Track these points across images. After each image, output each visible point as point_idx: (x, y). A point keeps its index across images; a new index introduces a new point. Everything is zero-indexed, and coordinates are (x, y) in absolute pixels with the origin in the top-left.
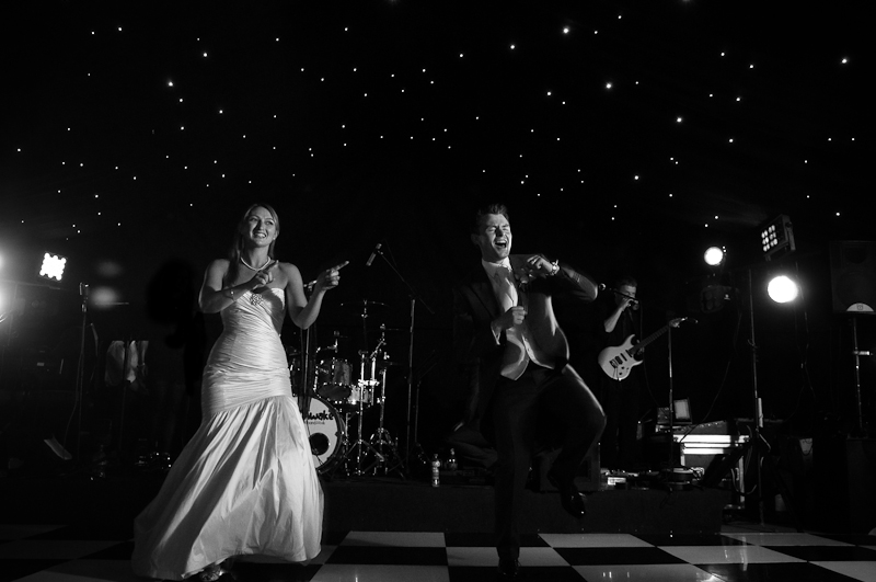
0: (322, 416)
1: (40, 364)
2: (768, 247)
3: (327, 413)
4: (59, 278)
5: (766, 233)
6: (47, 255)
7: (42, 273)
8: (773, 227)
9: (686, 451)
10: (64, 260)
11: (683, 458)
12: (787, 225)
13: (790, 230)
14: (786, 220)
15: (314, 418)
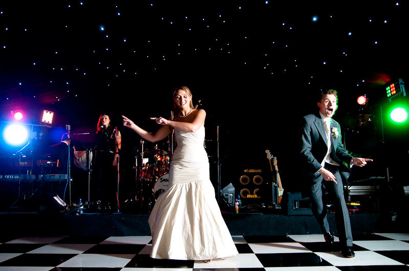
1: (49, 162)
2: (390, 95)
4: (51, 122)
5: (389, 88)
6: (45, 112)
7: (43, 120)
8: (393, 85)
9: (351, 194)
10: (52, 114)
11: (349, 197)
12: (401, 83)
13: (403, 86)
14: (401, 81)
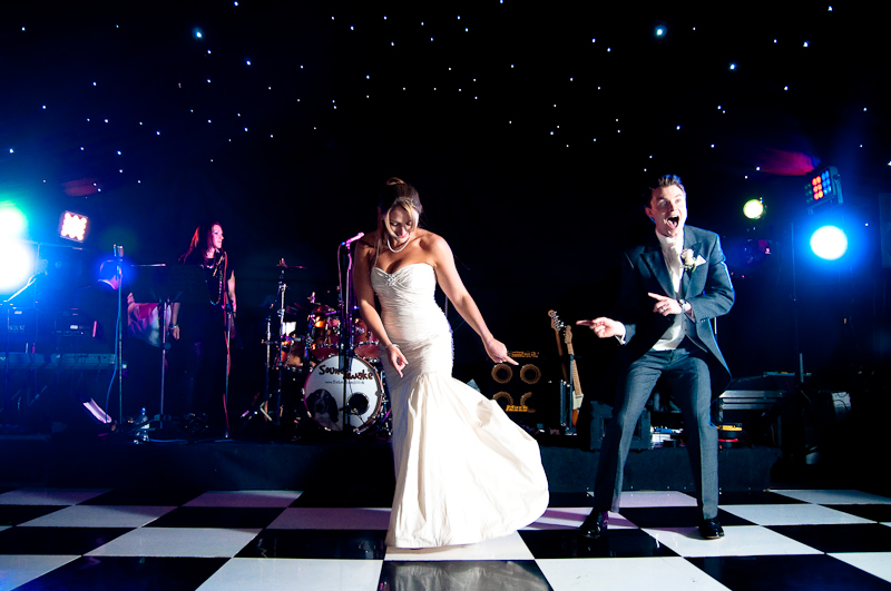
0: (362, 375)
1: (74, 327)
3: (367, 372)
4: (81, 238)
5: (818, 179)
6: (68, 215)
7: (63, 234)
9: (724, 407)
10: (84, 220)
11: (721, 414)
12: (835, 177)
13: (838, 182)
14: (834, 171)
15: (353, 377)
